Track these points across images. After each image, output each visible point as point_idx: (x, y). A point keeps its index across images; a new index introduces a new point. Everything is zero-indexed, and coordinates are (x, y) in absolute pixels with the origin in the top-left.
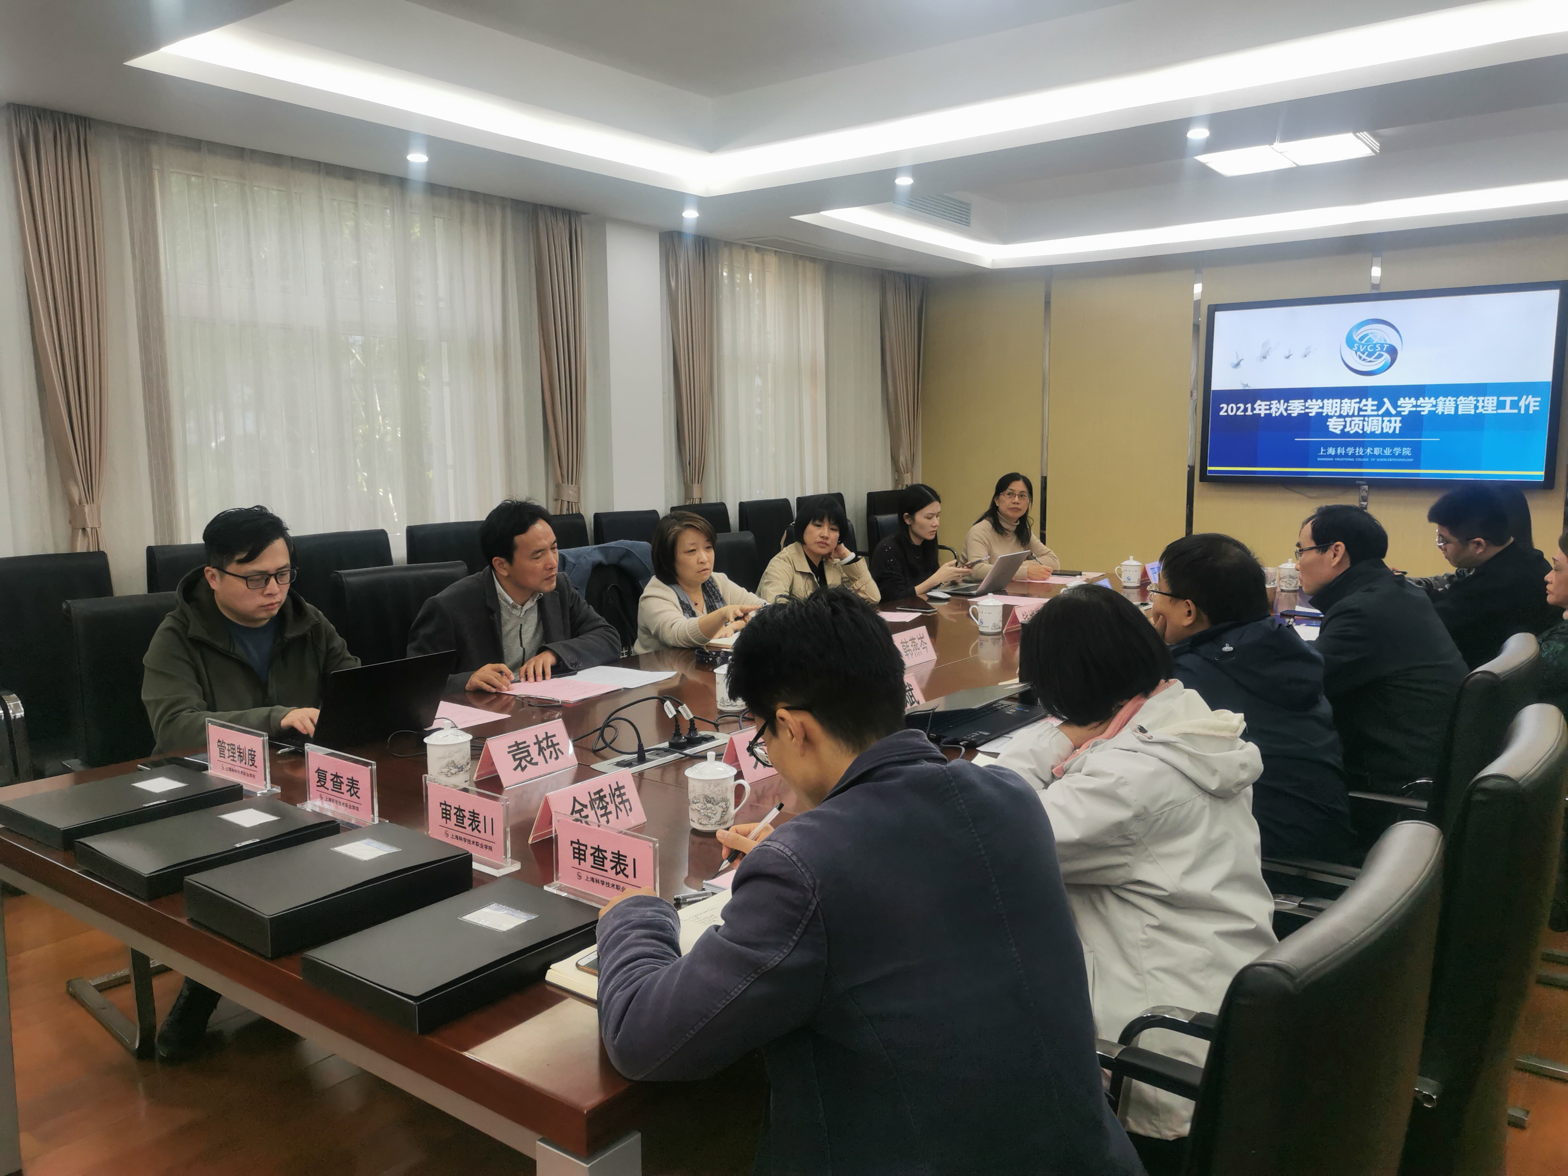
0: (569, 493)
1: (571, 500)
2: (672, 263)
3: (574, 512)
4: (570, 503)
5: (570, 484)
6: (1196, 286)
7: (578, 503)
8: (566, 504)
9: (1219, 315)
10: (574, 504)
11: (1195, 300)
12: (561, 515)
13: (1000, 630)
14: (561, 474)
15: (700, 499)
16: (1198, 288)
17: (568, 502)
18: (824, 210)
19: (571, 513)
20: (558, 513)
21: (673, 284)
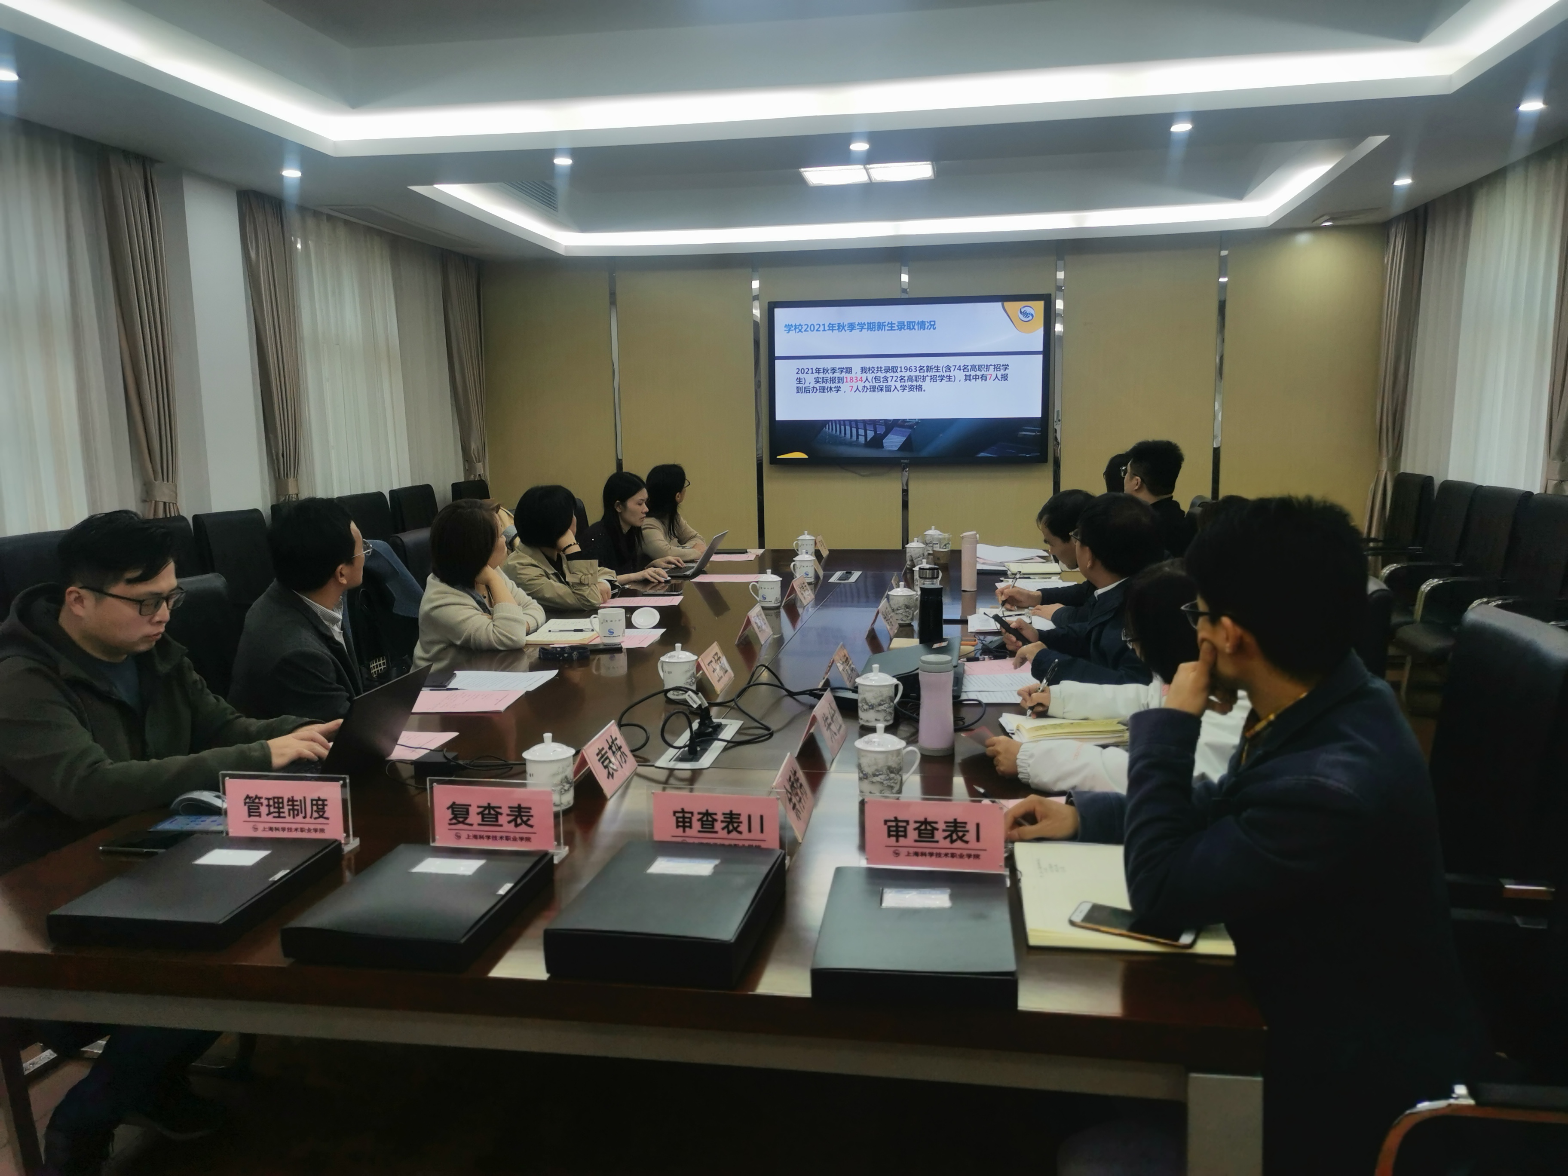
0: (162, 493)
1: (166, 500)
2: (249, 228)
3: (173, 515)
4: (167, 504)
5: (165, 482)
6: (754, 282)
7: (175, 504)
8: (161, 506)
9: (778, 312)
10: (171, 504)
11: (753, 295)
12: (156, 520)
13: (779, 604)
14: (154, 471)
15: (297, 495)
16: (756, 284)
17: (165, 503)
18: (437, 184)
19: (168, 516)
20: (151, 517)
21: (253, 254)
